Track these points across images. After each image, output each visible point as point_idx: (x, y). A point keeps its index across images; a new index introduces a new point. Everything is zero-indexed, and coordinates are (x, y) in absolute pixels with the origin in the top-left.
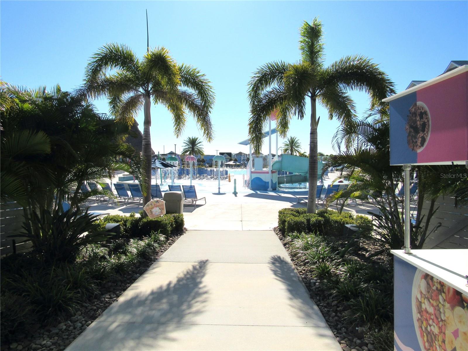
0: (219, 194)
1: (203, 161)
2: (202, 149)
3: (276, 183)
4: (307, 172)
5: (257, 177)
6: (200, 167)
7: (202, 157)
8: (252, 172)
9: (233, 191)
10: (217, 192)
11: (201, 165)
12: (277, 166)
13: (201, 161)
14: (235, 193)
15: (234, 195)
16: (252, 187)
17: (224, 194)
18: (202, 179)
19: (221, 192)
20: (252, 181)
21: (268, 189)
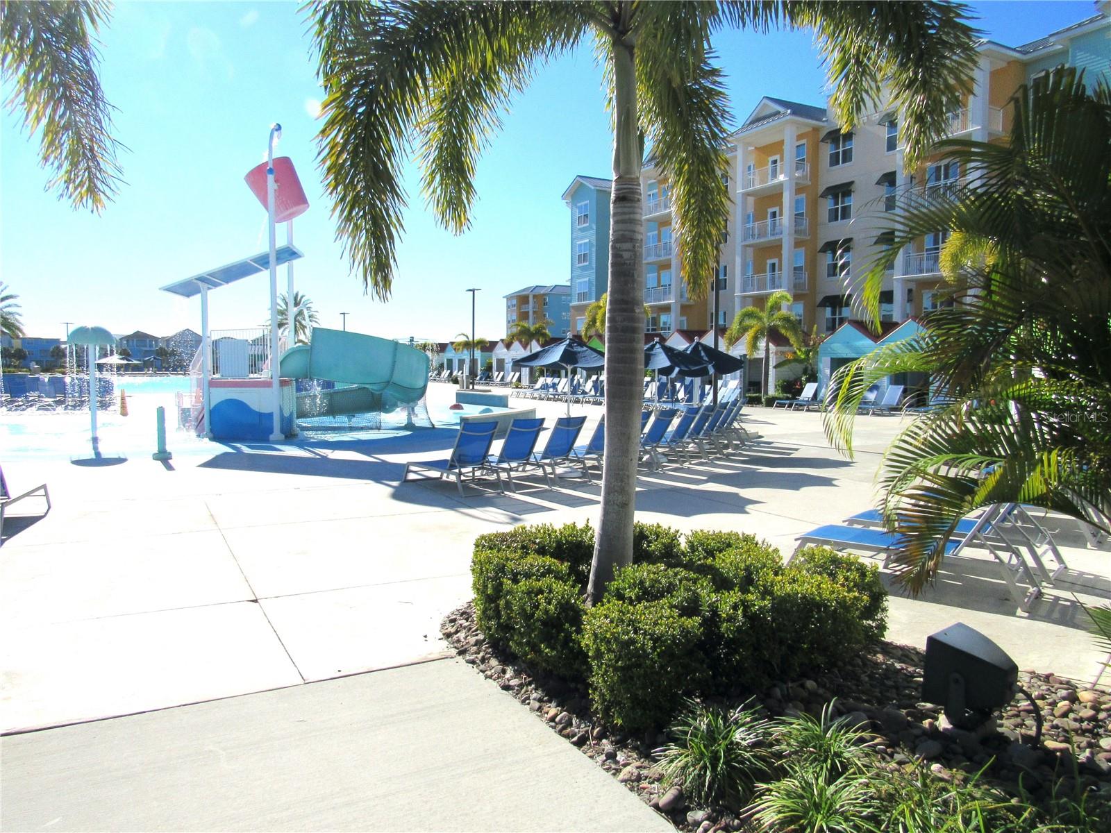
0: (99, 461)
1: (20, 355)
2: (17, 317)
3: (291, 414)
4: (388, 382)
5: (229, 398)
6: (9, 372)
7: (17, 344)
8: (212, 384)
9: (155, 449)
10: (90, 454)
11: (15, 367)
12: (296, 364)
13: (13, 356)
14: (163, 457)
15: (159, 463)
16: (211, 430)
17: (120, 460)
18: (23, 410)
19: (106, 453)
20: (211, 412)
21: (272, 437)
